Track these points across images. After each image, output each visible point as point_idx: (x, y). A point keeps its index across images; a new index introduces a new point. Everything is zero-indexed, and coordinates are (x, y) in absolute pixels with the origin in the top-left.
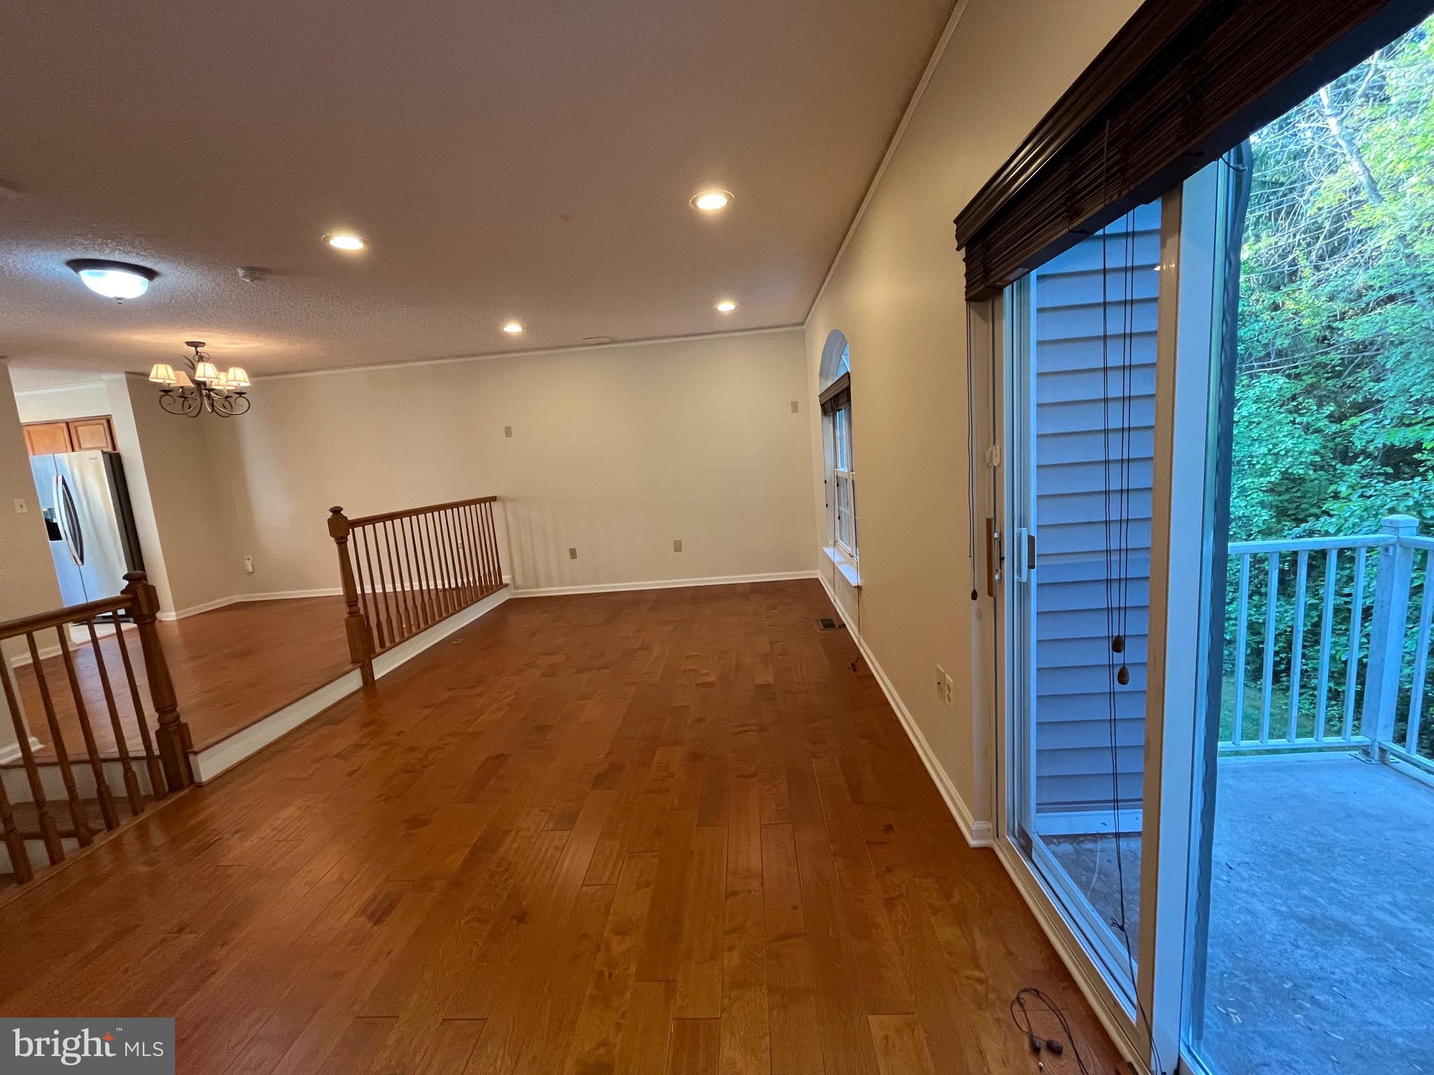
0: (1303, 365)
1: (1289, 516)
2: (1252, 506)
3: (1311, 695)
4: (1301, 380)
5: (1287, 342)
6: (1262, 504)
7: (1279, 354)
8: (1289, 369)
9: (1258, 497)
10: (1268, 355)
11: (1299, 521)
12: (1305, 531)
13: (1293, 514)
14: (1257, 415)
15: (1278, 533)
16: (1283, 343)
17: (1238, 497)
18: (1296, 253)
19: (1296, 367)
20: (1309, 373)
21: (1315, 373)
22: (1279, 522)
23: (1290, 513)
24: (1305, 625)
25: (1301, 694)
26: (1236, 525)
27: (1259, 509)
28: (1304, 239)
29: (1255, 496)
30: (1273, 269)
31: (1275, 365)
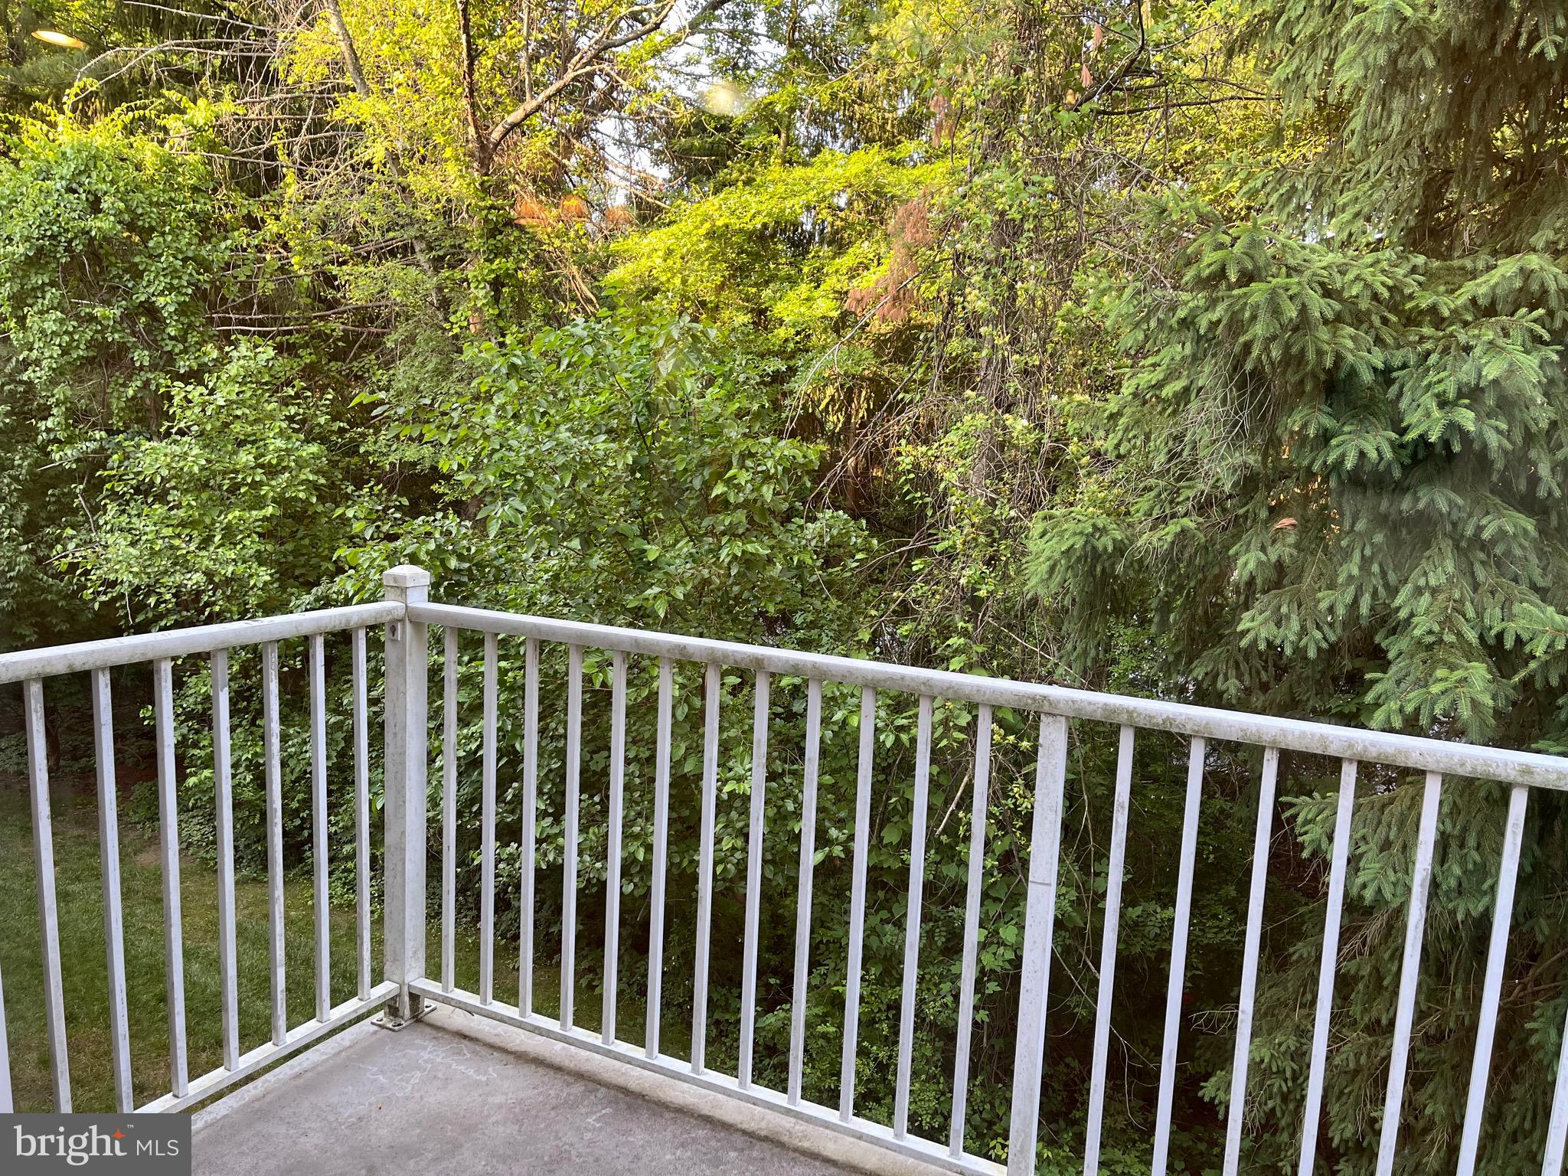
0: (298, 331)
1: (296, 578)
2: (244, 562)
3: (344, 871)
4: (297, 356)
5: (271, 285)
6: (260, 559)
7: (264, 308)
8: (279, 333)
9: (252, 544)
10: (248, 305)
11: (309, 586)
12: (317, 600)
13: (302, 575)
14: (242, 403)
15: (282, 608)
16: (267, 287)
17: (222, 545)
18: (275, 140)
19: (290, 332)
20: (306, 346)
21: (316, 348)
22: (283, 588)
23: (297, 573)
24: (328, 758)
25: (331, 873)
26: (224, 593)
27: (255, 565)
28: (282, 121)
29: (247, 542)
30: (243, 155)
31: (261, 323)
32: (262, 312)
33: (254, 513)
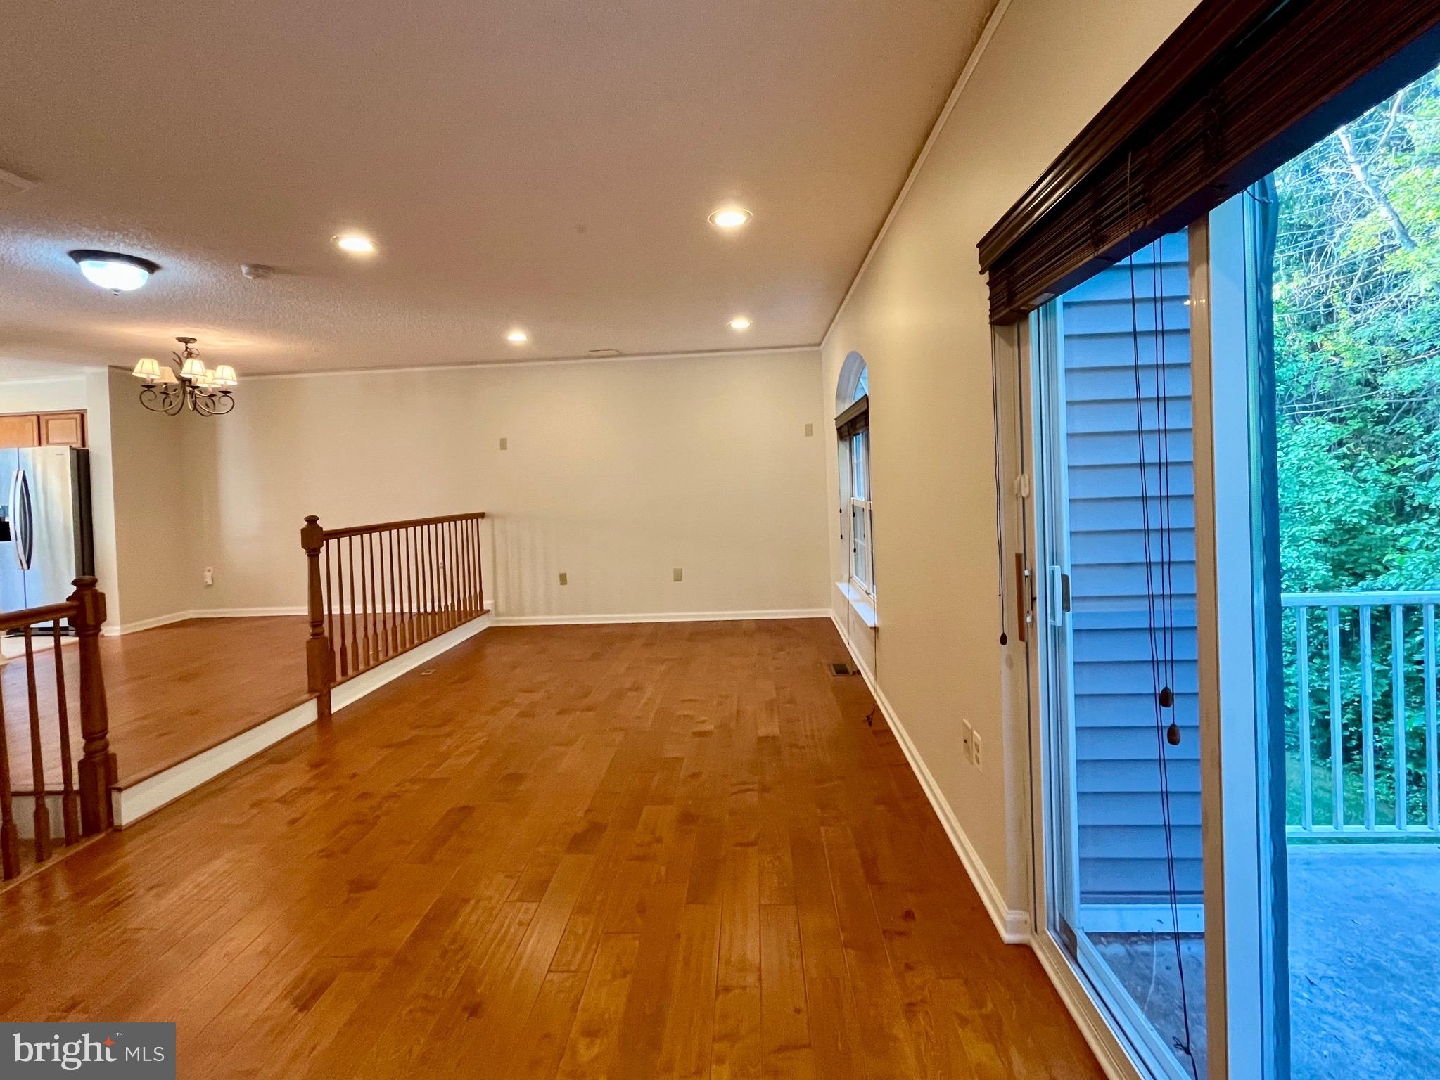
0: (1347, 409)
1: (1347, 570)
2: (1305, 558)
3: (1388, 778)
4: (1347, 424)
5: (1328, 385)
6: (1317, 556)
7: (1321, 397)
8: (1332, 412)
9: (1311, 547)
10: (1310, 397)
13: (1352, 569)
16: (1323, 385)
17: (1289, 547)
18: (1331, 294)
19: (1341, 410)
20: (1354, 417)
21: (1361, 418)
22: (1336, 576)
23: (1347, 566)
24: (1374, 694)
25: (1377, 776)
26: (1289, 576)
27: (1313, 561)
28: (1337, 281)
29: (1307, 546)
30: (1307, 309)
31: (1318, 407)
32: (1321, 400)
33: (1313, 527)
